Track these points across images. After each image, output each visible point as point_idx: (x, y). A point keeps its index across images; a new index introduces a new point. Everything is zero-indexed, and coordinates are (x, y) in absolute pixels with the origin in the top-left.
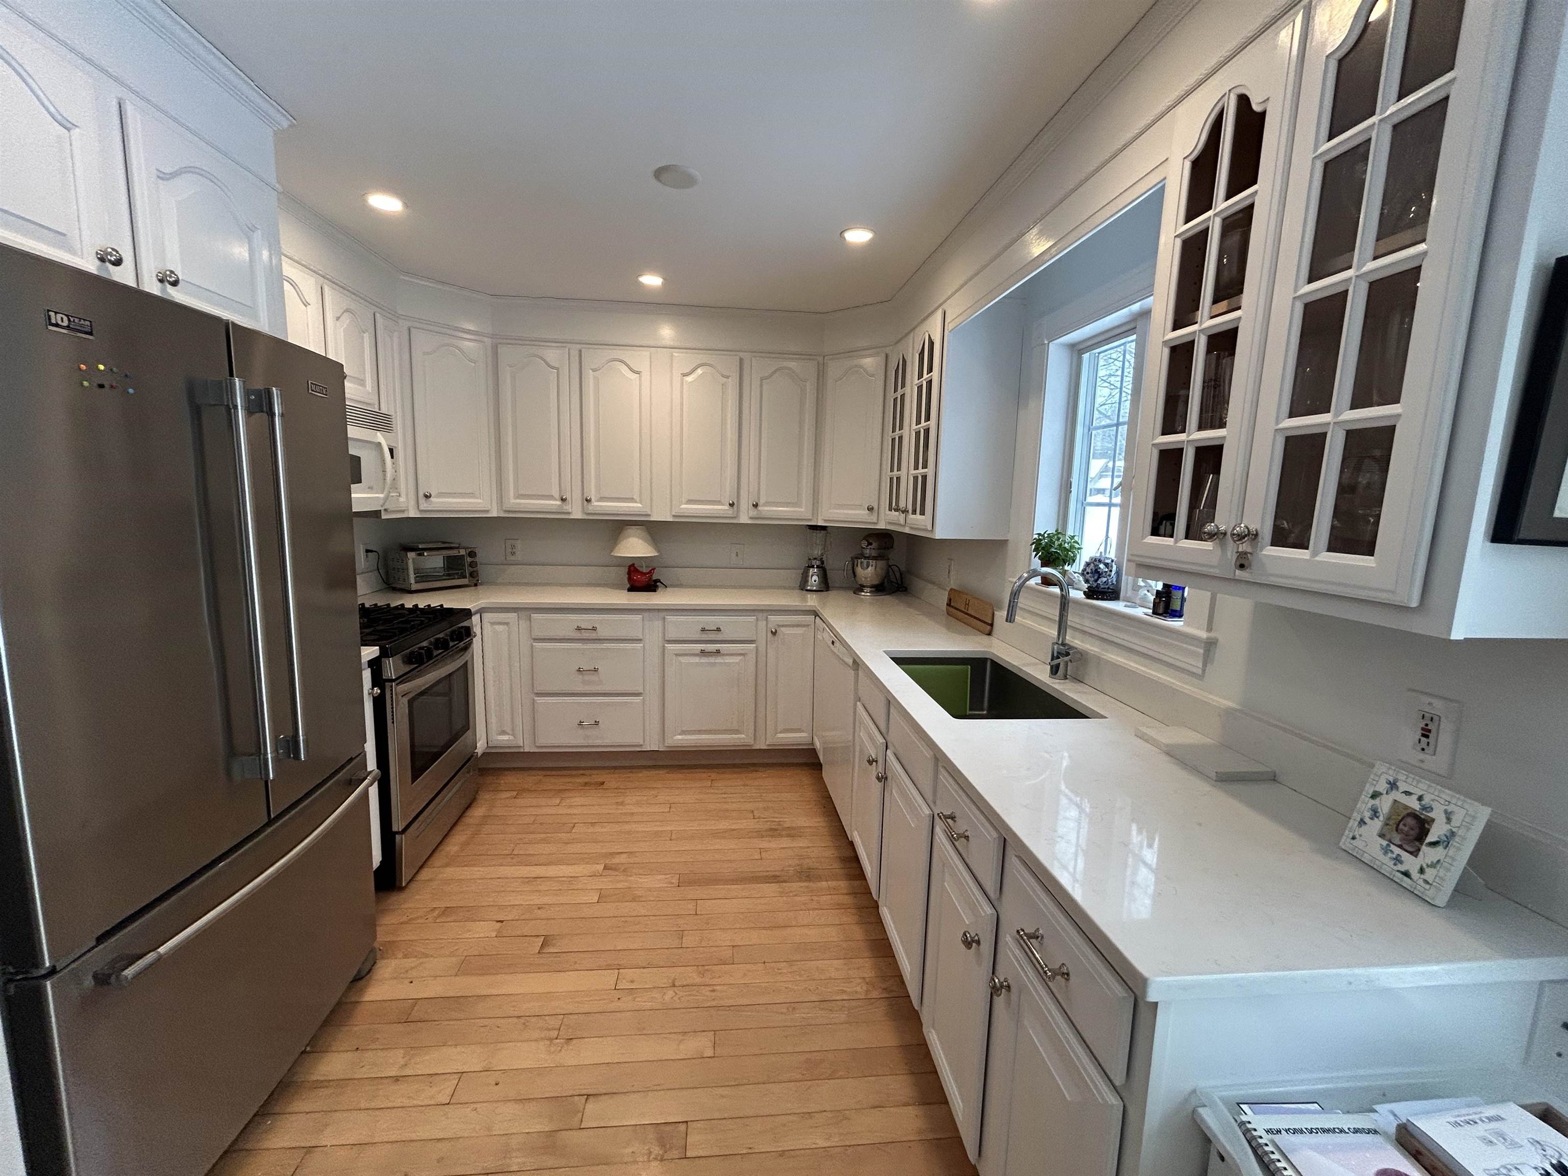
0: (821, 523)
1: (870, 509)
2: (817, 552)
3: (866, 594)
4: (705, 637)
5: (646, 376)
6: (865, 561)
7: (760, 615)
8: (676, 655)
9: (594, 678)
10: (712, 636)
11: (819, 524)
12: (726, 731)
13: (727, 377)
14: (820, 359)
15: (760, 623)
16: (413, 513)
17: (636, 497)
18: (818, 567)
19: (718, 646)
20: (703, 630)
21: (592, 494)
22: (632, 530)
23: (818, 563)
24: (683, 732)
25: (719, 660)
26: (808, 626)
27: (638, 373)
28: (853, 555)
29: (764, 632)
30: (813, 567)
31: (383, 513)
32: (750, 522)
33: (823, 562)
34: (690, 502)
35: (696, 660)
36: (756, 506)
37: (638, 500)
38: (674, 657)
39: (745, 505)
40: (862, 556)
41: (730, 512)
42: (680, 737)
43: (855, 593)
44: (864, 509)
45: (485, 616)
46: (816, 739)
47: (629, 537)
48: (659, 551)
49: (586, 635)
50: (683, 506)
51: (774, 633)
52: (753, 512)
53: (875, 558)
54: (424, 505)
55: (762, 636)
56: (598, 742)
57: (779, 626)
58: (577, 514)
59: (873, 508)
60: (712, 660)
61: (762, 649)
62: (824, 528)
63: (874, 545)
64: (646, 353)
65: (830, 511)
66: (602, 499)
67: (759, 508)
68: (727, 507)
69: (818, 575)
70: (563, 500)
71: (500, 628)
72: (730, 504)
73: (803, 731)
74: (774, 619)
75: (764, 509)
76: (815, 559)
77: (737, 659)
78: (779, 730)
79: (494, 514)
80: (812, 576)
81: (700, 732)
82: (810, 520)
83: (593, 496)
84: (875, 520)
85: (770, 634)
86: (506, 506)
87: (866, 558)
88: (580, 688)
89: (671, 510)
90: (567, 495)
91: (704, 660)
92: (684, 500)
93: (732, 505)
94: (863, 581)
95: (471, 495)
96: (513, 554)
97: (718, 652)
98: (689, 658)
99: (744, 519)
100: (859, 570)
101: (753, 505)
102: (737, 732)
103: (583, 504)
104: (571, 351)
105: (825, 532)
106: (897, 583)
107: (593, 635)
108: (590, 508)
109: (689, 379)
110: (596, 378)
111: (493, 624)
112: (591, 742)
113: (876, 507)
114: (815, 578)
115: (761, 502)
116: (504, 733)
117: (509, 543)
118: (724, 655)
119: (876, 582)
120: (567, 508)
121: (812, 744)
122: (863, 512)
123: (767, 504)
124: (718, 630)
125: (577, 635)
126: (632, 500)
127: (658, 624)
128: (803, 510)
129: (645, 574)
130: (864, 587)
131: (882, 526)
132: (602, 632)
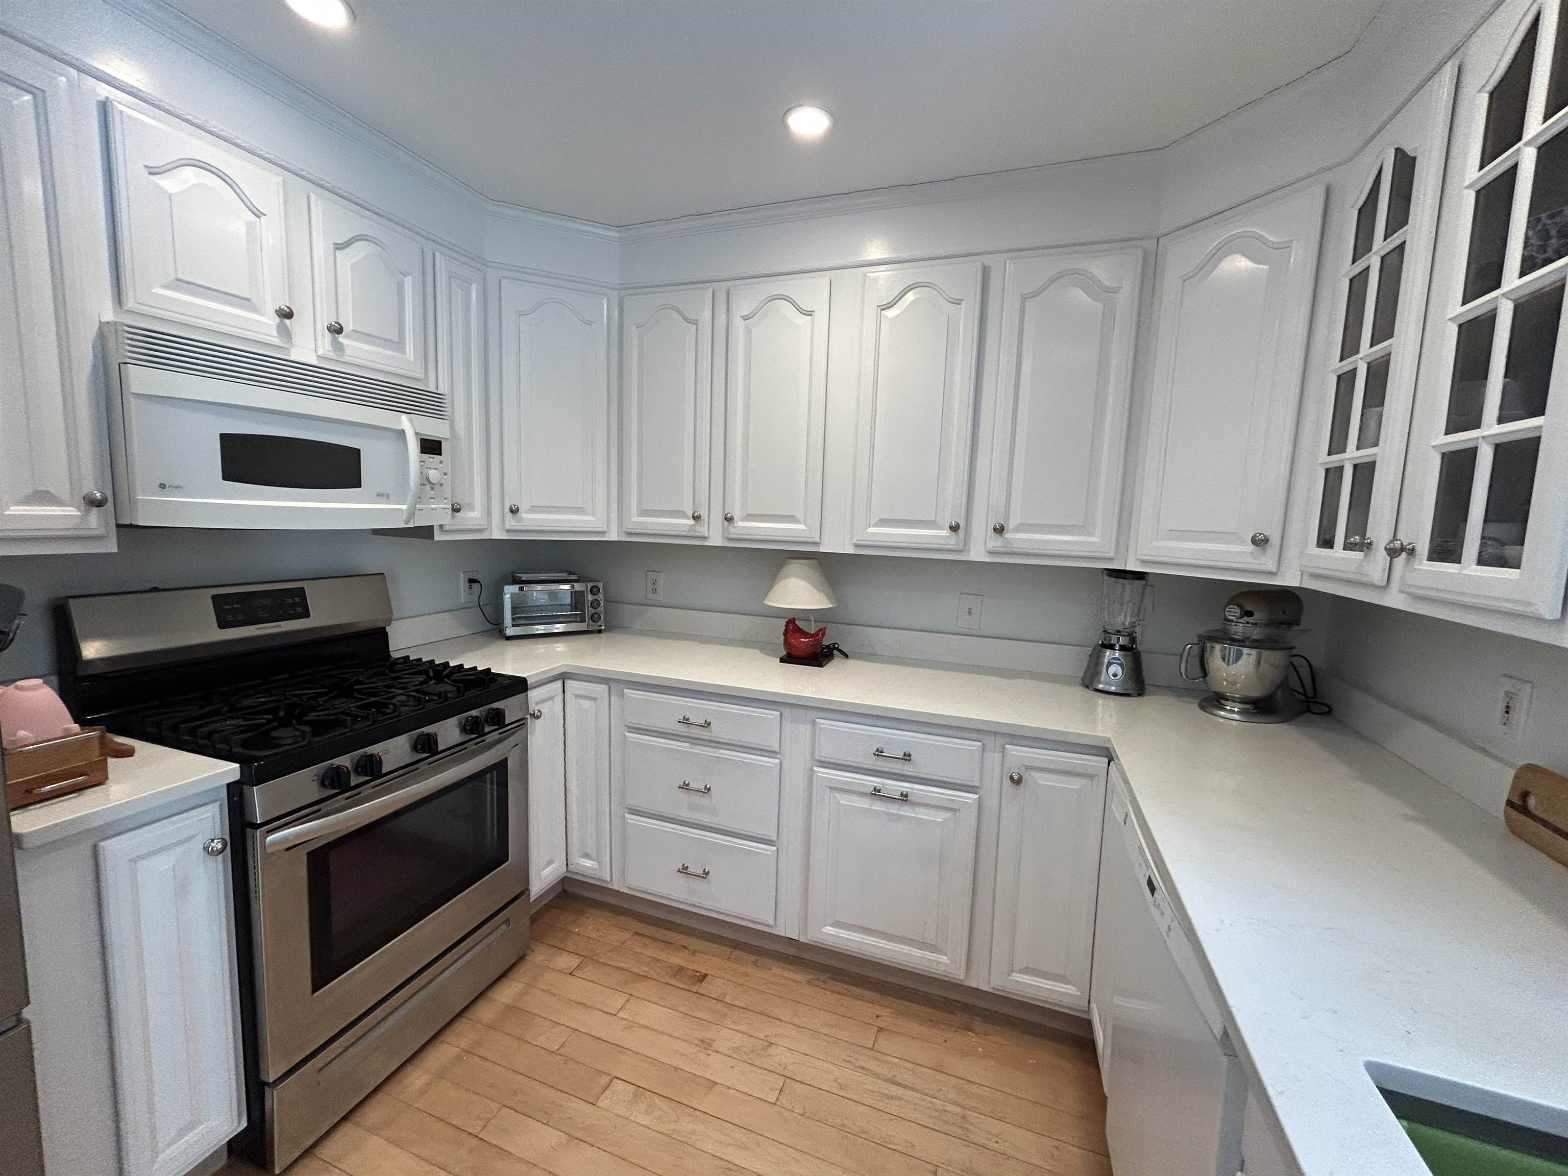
0: (1133, 566)
1: (1260, 542)
2: (1123, 619)
3: (1231, 715)
4: (882, 765)
5: (821, 316)
6: (1233, 649)
7: (989, 741)
8: (831, 788)
9: (704, 801)
10: (897, 767)
11: (1129, 568)
12: (911, 942)
13: (958, 302)
14: (1151, 245)
15: (988, 755)
16: (497, 535)
17: (800, 515)
18: (1123, 648)
19: (906, 786)
20: (879, 753)
21: (736, 511)
22: (794, 566)
23: (1123, 641)
24: (837, 924)
25: (906, 811)
26: (1091, 777)
27: (809, 314)
28: (1203, 630)
29: (997, 775)
30: (1112, 647)
31: (436, 531)
32: (987, 560)
33: (1133, 640)
34: (883, 522)
35: (864, 803)
36: (1000, 530)
37: (802, 520)
38: (828, 790)
39: (980, 529)
40: (1224, 637)
41: (952, 541)
42: (830, 930)
43: (1202, 707)
44: (1243, 542)
45: (569, 684)
46: (1094, 1005)
47: (787, 577)
48: (837, 600)
49: (695, 732)
50: (872, 530)
51: (1017, 782)
52: (995, 543)
53: (1256, 644)
54: (511, 523)
55: (993, 781)
56: (709, 904)
57: (1028, 768)
58: (716, 540)
59: (1266, 540)
60: (893, 809)
61: (991, 803)
62: (1140, 576)
63: (1258, 616)
64: (822, 281)
65: (1156, 543)
66: (749, 517)
67: (1008, 535)
68: (945, 532)
69: (1121, 665)
70: (696, 518)
71: (586, 704)
72: (951, 528)
73: (1067, 982)
74: (1019, 754)
75: (1017, 538)
76: (1118, 632)
77: (940, 817)
78: (1018, 968)
79: (613, 537)
80: (1110, 664)
81: (866, 930)
82: (1111, 559)
83: (737, 513)
84: (1271, 566)
85: (1007, 783)
86: (630, 527)
87: (1233, 641)
88: (684, 813)
89: (851, 539)
90: (703, 513)
91: (878, 806)
92: (875, 519)
93: (955, 528)
94: (1223, 687)
95: (580, 510)
96: (655, 591)
97: (904, 798)
98: (854, 798)
99: (977, 553)
100: (1216, 662)
101: (995, 529)
102: (933, 949)
103: (723, 522)
104: (717, 294)
105: (1144, 582)
106: (1305, 694)
107: (704, 734)
108: (733, 532)
109: (891, 313)
110: (748, 331)
111: (578, 696)
112: (696, 901)
113: (1275, 538)
114: (1115, 669)
115: (1013, 523)
116: (587, 856)
117: (652, 575)
118: (914, 804)
119: (1257, 692)
120: (702, 530)
121: (1088, 1011)
122: (1242, 548)
123: (1024, 527)
124: (907, 757)
125: (683, 729)
126: (791, 519)
127: (804, 730)
128: (1095, 539)
129: (812, 636)
130: (1226, 699)
131: (1289, 579)
132: (719, 731)
